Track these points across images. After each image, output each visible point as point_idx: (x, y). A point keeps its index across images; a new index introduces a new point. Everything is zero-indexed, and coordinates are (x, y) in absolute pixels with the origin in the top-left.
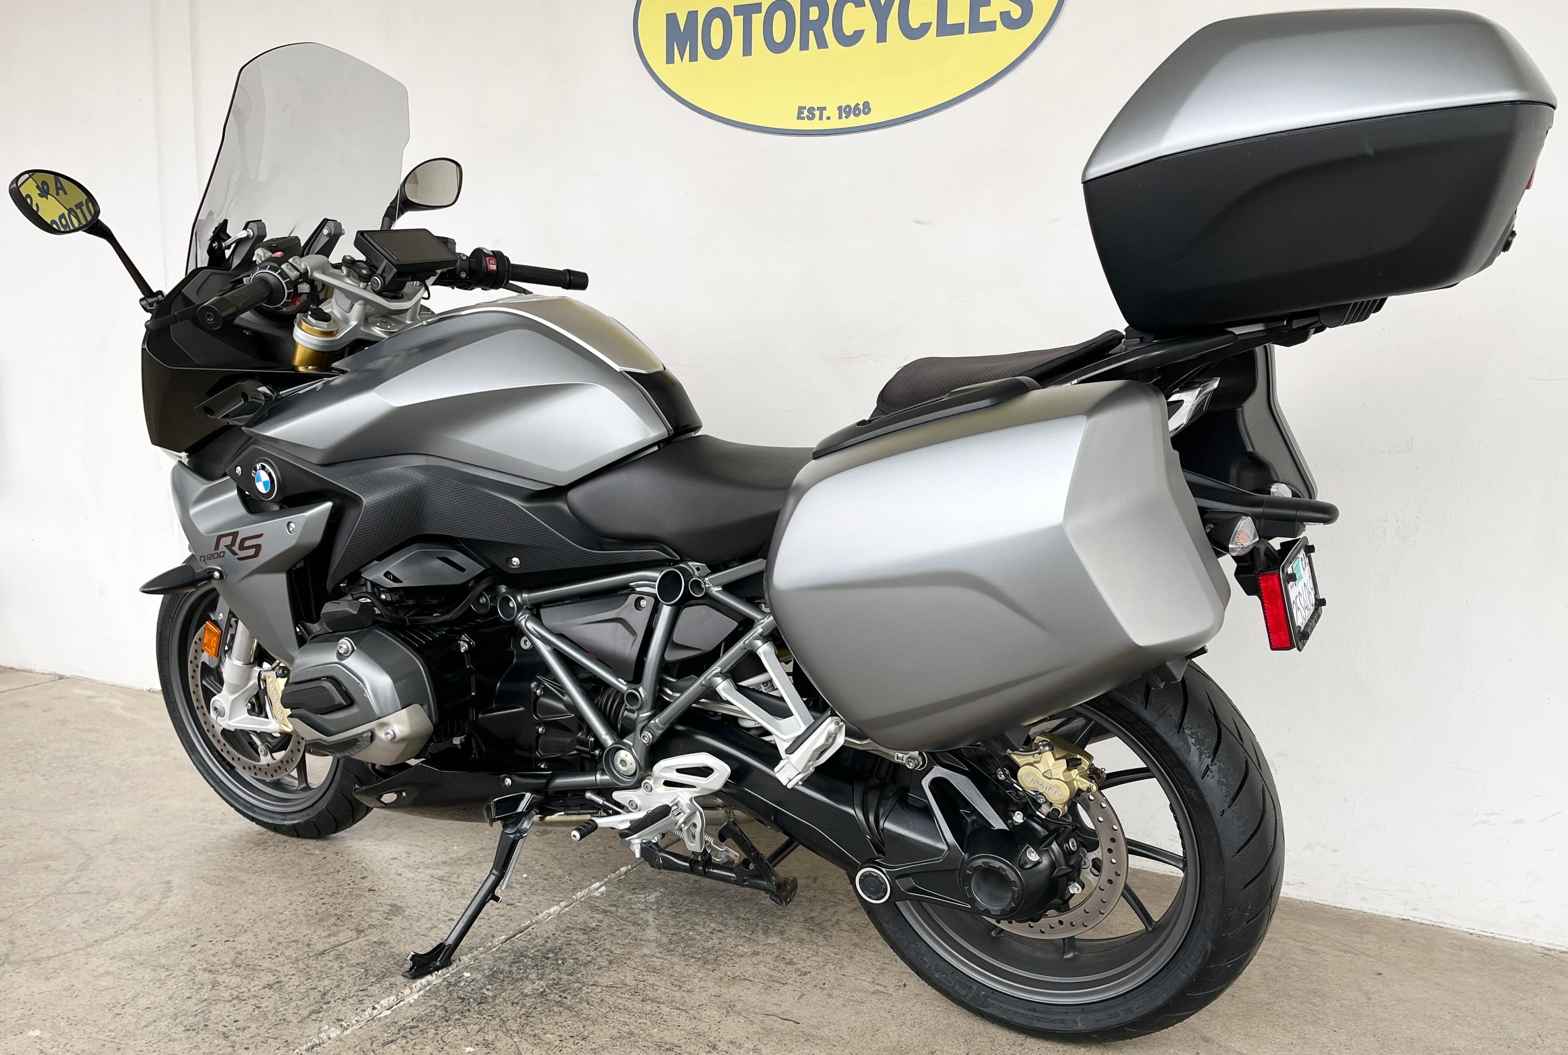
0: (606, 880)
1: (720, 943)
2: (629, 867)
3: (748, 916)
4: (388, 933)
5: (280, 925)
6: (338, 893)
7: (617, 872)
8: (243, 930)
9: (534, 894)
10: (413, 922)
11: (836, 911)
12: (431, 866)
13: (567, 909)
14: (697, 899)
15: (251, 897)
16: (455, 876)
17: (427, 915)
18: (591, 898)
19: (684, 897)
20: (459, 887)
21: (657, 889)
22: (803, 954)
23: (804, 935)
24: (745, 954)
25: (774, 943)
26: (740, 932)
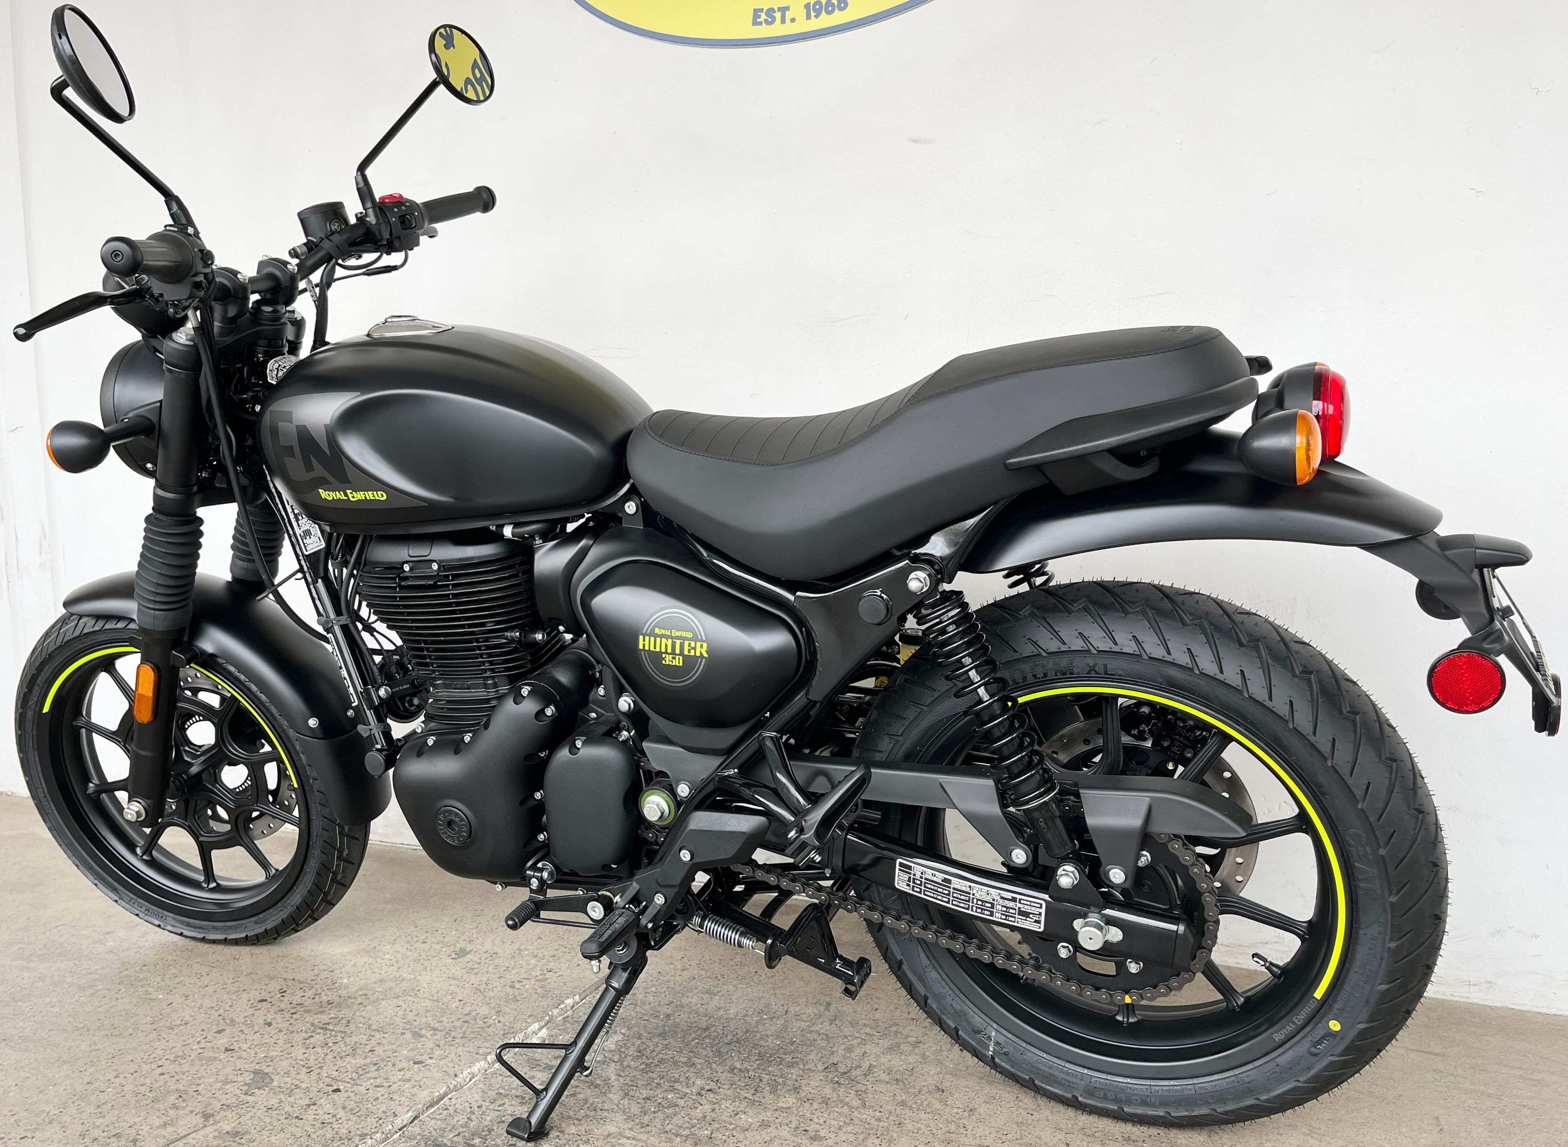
0: (547, 1018)
1: (713, 1110)
2: (576, 997)
3: (746, 1065)
4: (248, 1116)
5: (99, 1110)
6: (183, 1057)
7: (562, 1006)
9: (452, 1045)
10: (283, 1099)
12: (312, 1008)
14: (674, 1043)
15: (65, 1067)
16: (344, 1022)
17: (303, 1085)
19: (656, 1040)
20: (348, 1040)
21: (618, 1029)
22: (833, 1123)
23: (827, 1091)
24: (750, 1126)
25: (788, 1106)
26: (738, 1090)
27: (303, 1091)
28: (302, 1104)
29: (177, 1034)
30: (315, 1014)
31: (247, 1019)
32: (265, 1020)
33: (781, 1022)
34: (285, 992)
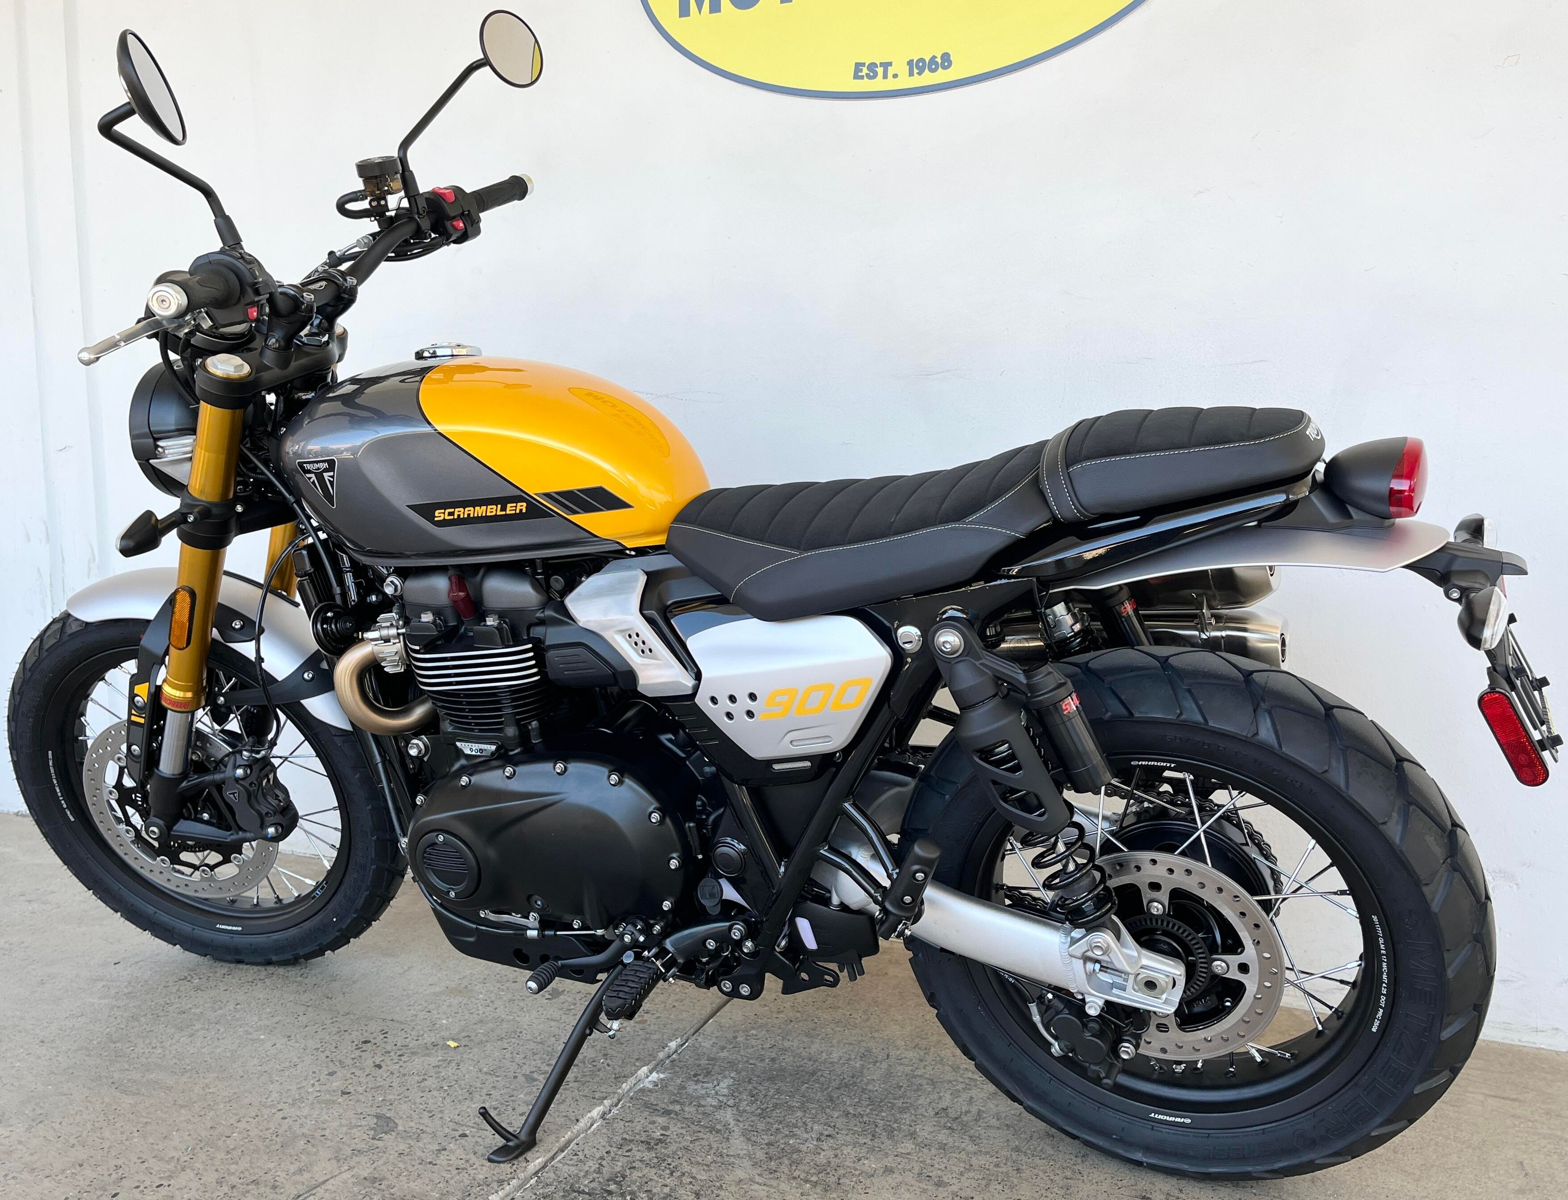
0: (655, 1061)
1: (836, 1156)
2: (679, 1040)
3: (859, 1110)
4: (381, 1162)
5: (230, 1156)
6: (301, 1100)
7: (667, 1049)
8: (179, 1167)
10: (412, 1144)
11: (971, 1098)
12: (419, 1051)
13: (615, 1111)
14: (784, 1087)
15: (183, 1111)
16: (454, 1064)
17: (429, 1129)
18: (642, 1090)
19: (767, 1084)
21: (727, 1073)
22: (954, 1168)
23: (943, 1136)
24: (875, 1171)
25: (908, 1151)
26: (856, 1135)
27: (430, 1136)
28: (432, 1148)
29: (289, 1076)
30: (422, 1056)
31: (355, 1061)
32: (374, 1062)
33: (884, 1066)
34: (386, 1033)
